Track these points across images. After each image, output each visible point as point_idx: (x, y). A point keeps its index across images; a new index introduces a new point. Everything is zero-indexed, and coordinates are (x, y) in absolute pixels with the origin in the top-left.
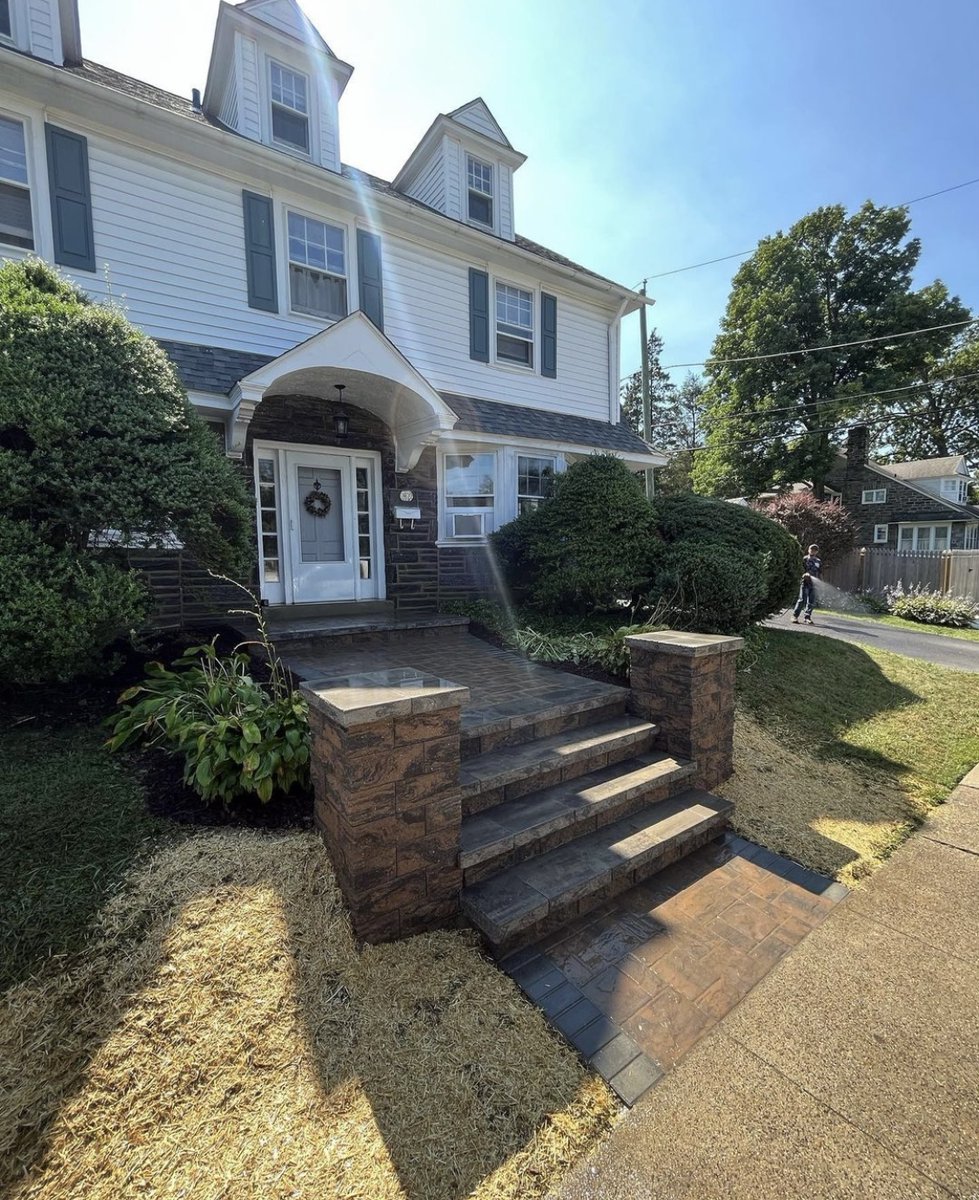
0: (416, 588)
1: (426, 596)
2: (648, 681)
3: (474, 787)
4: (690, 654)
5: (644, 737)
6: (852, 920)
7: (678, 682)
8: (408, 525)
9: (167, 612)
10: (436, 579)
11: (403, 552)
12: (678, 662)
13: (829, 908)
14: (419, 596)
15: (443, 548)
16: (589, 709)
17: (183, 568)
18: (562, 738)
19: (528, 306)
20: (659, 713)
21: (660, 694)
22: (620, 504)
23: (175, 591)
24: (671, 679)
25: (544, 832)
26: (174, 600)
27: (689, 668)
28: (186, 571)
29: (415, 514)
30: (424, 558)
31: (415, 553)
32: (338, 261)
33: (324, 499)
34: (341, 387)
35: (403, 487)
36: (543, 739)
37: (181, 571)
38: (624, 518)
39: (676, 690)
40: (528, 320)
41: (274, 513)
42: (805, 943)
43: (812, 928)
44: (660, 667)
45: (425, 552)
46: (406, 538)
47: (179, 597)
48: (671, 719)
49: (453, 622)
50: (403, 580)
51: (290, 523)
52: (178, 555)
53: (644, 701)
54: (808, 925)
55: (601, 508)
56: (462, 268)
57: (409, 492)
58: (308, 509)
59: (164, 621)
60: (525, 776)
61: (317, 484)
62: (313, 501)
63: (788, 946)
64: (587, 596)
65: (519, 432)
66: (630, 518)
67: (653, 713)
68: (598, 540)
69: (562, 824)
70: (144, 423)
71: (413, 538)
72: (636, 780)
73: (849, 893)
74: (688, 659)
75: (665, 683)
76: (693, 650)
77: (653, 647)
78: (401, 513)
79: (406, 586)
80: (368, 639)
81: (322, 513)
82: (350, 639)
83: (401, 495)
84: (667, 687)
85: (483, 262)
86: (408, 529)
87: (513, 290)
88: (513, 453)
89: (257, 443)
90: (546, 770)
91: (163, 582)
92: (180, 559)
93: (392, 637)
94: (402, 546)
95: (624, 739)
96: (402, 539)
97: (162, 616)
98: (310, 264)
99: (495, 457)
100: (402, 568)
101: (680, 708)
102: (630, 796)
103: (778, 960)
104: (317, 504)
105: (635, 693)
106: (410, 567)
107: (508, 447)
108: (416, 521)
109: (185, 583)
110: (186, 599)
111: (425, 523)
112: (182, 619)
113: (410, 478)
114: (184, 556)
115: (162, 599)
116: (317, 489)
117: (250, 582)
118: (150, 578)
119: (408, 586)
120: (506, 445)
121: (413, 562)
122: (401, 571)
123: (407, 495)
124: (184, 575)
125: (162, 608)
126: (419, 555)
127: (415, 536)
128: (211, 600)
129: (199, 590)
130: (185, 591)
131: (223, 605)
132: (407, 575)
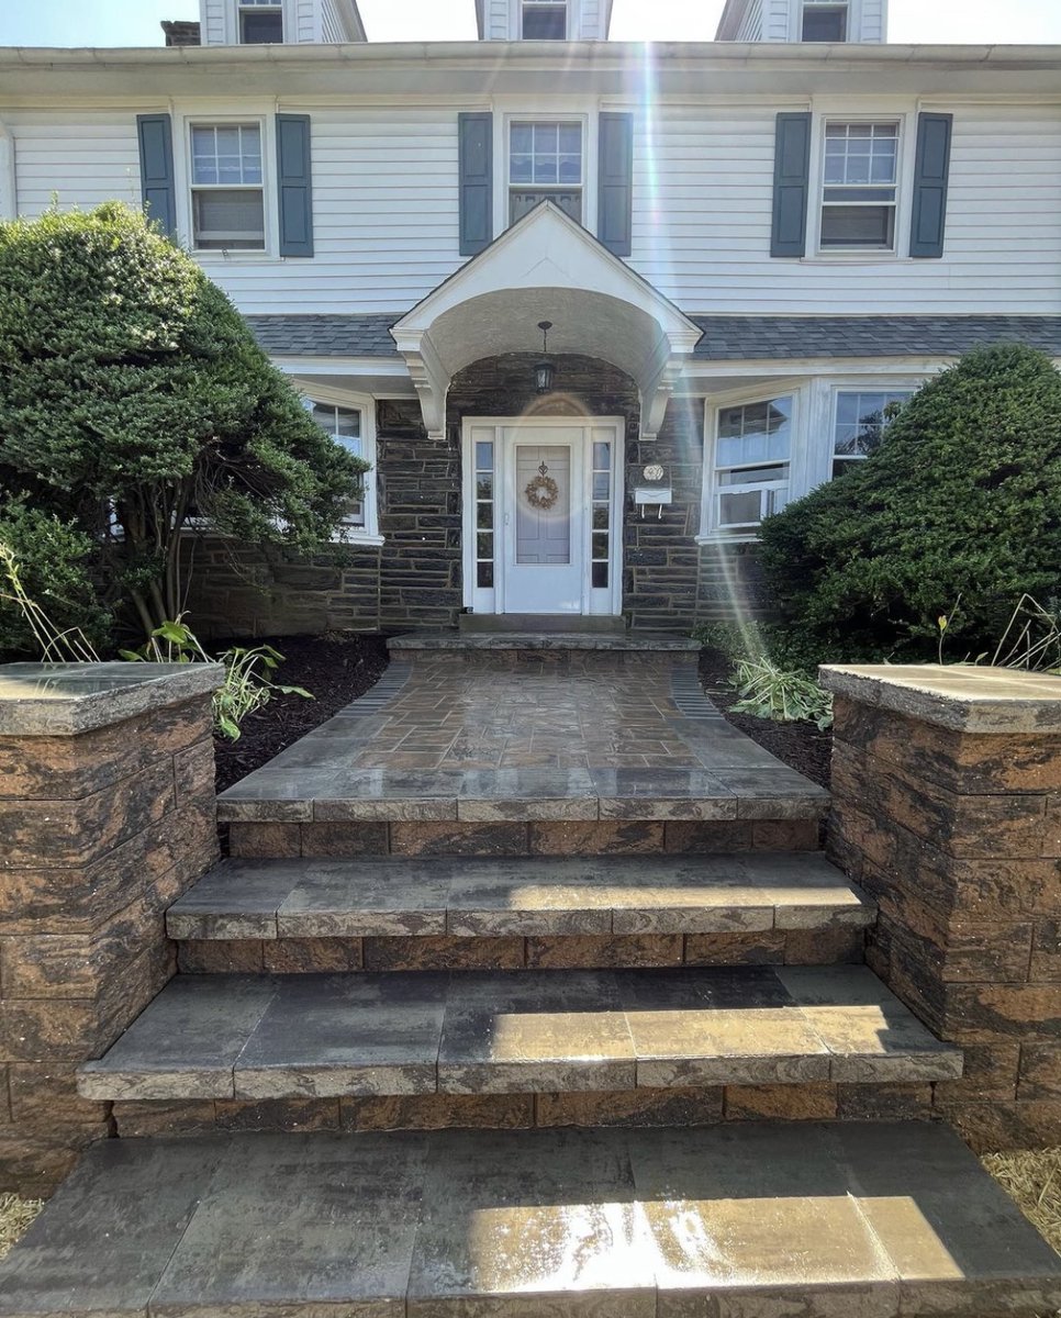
0: (662, 601)
1: (676, 613)
2: (863, 783)
3: (258, 922)
4: (951, 721)
5: (811, 922)
7: (921, 799)
8: (651, 513)
9: (362, 613)
10: (693, 590)
11: (644, 551)
12: (928, 741)
14: (664, 613)
15: (706, 546)
16: (685, 817)
17: (383, 566)
18: (587, 868)
19: (892, 146)
20: (878, 872)
21: (885, 823)
22: (1010, 430)
23: (371, 591)
24: (909, 788)
25: (329, 1086)
26: (370, 601)
27: (952, 763)
28: (385, 570)
29: (664, 497)
30: (675, 560)
31: (662, 553)
32: (573, 169)
33: (549, 485)
34: (545, 326)
35: (648, 461)
36: (547, 859)
37: (379, 570)
38: (1017, 455)
39: (918, 822)
40: (889, 170)
41: (490, 505)
44: (887, 749)
45: (677, 551)
46: (651, 532)
47: (376, 599)
48: (902, 897)
49: (672, 646)
50: (641, 589)
51: (504, 515)
52: (377, 553)
53: (852, 830)
55: (963, 443)
56: (764, 118)
57: (657, 467)
58: (530, 499)
59: (356, 623)
60: (403, 930)
61: (543, 468)
62: (536, 489)
64: (899, 607)
65: (841, 352)
66: (1030, 454)
67: (867, 868)
68: (943, 503)
69: (393, 1085)
70: (99, 338)
71: (659, 531)
72: (702, 1037)
74: (952, 736)
75: (895, 795)
76: (961, 709)
77: (868, 695)
78: (642, 497)
79: (645, 599)
80: (540, 659)
81: (545, 504)
82: (514, 655)
83: (645, 471)
84: (898, 805)
85: (801, 98)
86: (654, 519)
87: (861, 128)
88: (828, 388)
89: (468, 423)
90: (463, 932)
91: (359, 581)
92: (379, 557)
93: (575, 659)
94: (643, 542)
95: (733, 914)
96: (643, 532)
97: (355, 617)
98: (536, 182)
99: (795, 399)
100: (642, 572)
101: (924, 876)
102: (649, 1080)
104: (542, 493)
105: (838, 808)
106: (653, 571)
107: (818, 379)
108: (665, 507)
109: (383, 583)
110: (384, 601)
111: (679, 509)
112: (379, 623)
113: (660, 448)
114: (385, 553)
115: (357, 599)
116: (543, 474)
117: (449, 584)
118: (344, 575)
119: (649, 597)
120: (815, 375)
121: (659, 565)
122: (640, 577)
123: (655, 472)
124: (383, 574)
125: (356, 608)
126: (668, 556)
127: (664, 529)
128: (408, 603)
129: (396, 592)
130: (383, 592)
131: (419, 610)
132: (649, 584)
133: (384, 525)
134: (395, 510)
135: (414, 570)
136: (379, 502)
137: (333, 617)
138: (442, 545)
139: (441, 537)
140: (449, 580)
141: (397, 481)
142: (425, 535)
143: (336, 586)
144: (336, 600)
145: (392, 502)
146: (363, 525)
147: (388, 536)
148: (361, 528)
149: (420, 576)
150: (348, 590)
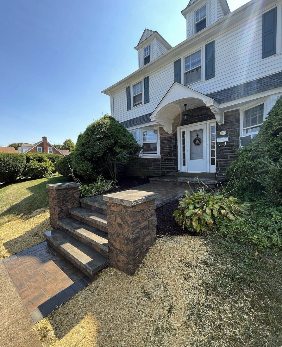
0: (225, 169)
6: (17, 316)
8: (223, 144)
9: (157, 172)
11: (221, 155)
13: (29, 309)
23: (159, 167)
26: (159, 169)
28: (162, 163)
29: (226, 139)
30: (230, 157)
31: (227, 155)
33: (199, 139)
34: (185, 105)
35: (222, 130)
37: (160, 163)
41: (185, 146)
42: (18, 295)
43: (23, 299)
45: (231, 155)
46: (223, 149)
50: (220, 166)
51: (187, 148)
54: (25, 298)
57: (224, 131)
58: (195, 143)
61: (198, 135)
62: (196, 141)
63: (20, 290)
71: (225, 149)
73: (33, 322)
78: (220, 140)
79: (221, 168)
81: (198, 144)
83: (221, 133)
86: (223, 146)
91: (156, 165)
92: (160, 160)
94: (221, 153)
96: (221, 150)
97: (155, 173)
98: (191, 69)
99: (265, 104)
100: (221, 161)
103: (16, 286)
106: (223, 161)
107: (272, 96)
108: (227, 142)
109: (161, 165)
110: (161, 169)
111: (231, 142)
112: (160, 174)
113: (225, 126)
114: (162, 159)
115: (156, 169)
116: (198, 137)
117: (173, 165)
118: (153, 164)
119: (223, 168)
120: (271, 95)
121: (225, 159)
122: (220, 162)
123: (223, 133)
124: (161, 164)
125: (155, 171)
126: (228, 156)
127: (227, 148)
128: (165, 169)
129: (163, 167)
130: (161, 167)
131: (168, 171)
132: (222, 164)
133: (161, 153)
134: (163, 150)
135: (167, 163)
136: (160, 148)
137: (151, 173)
138: (172, 157)
139: (172, 155)
140: (173, 164)
141: (164, 144)
142: (168, 155)
143: (151, 166)
144: (151, 169)
145: (163, 148)
146: (157, 153)
147: (162, 155)
148: (157, 154)
149: (167, 164)
150: (154, 167)
